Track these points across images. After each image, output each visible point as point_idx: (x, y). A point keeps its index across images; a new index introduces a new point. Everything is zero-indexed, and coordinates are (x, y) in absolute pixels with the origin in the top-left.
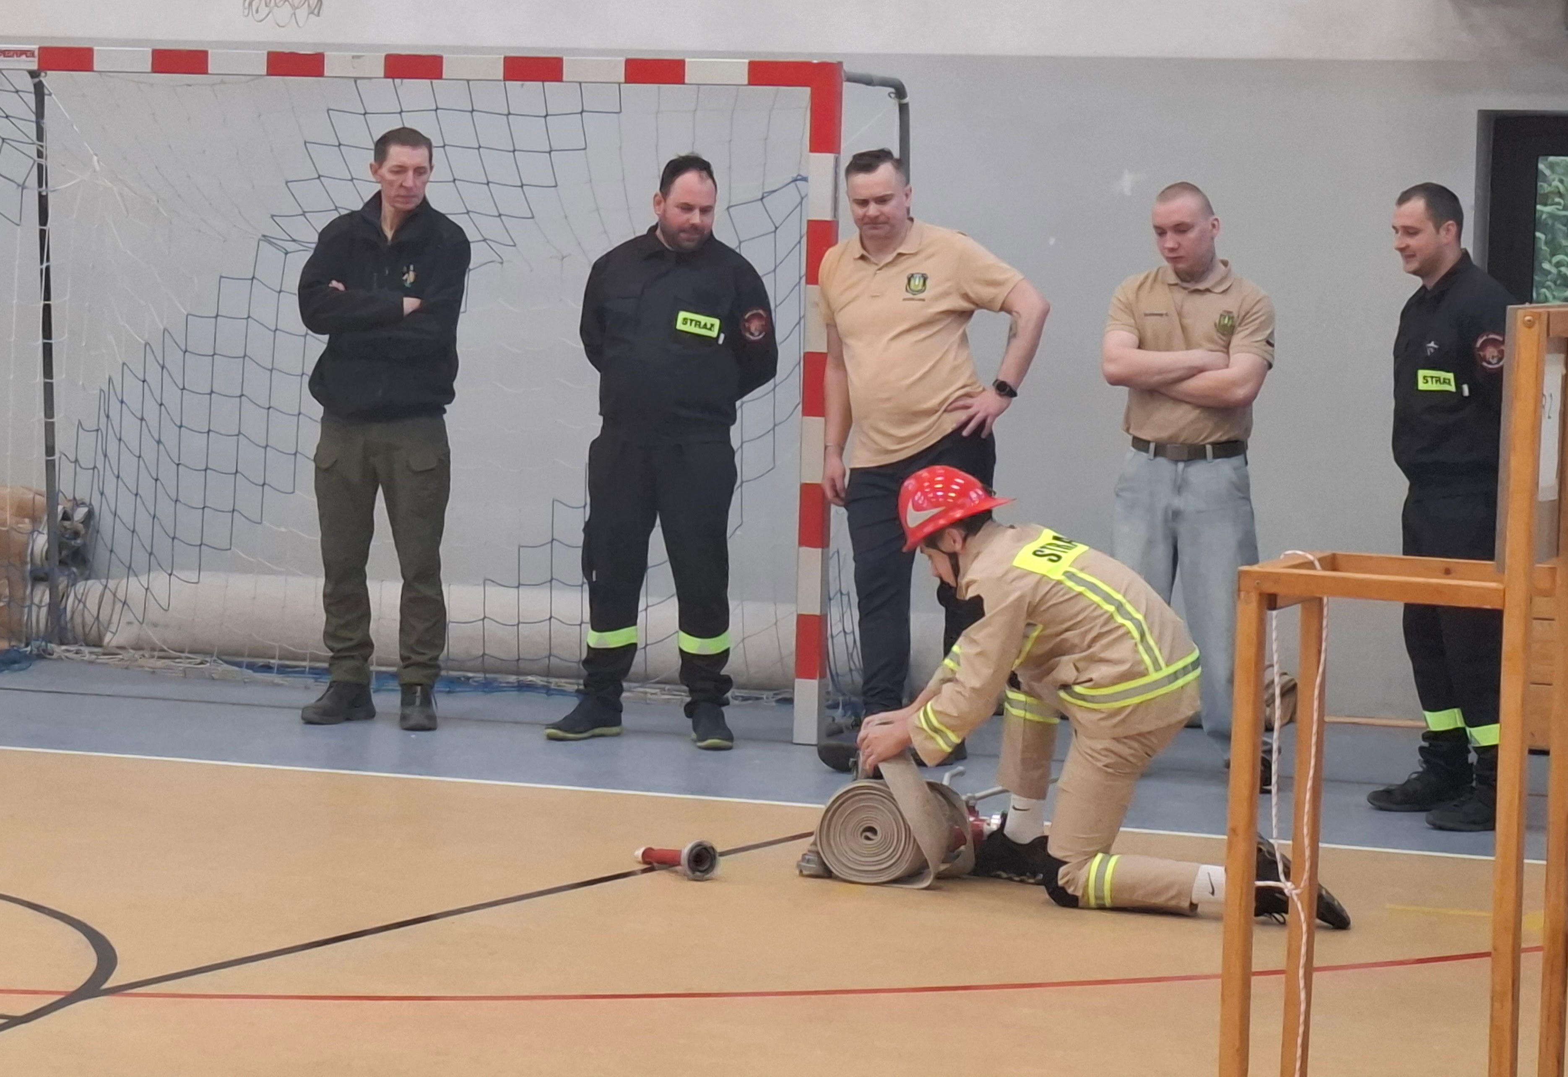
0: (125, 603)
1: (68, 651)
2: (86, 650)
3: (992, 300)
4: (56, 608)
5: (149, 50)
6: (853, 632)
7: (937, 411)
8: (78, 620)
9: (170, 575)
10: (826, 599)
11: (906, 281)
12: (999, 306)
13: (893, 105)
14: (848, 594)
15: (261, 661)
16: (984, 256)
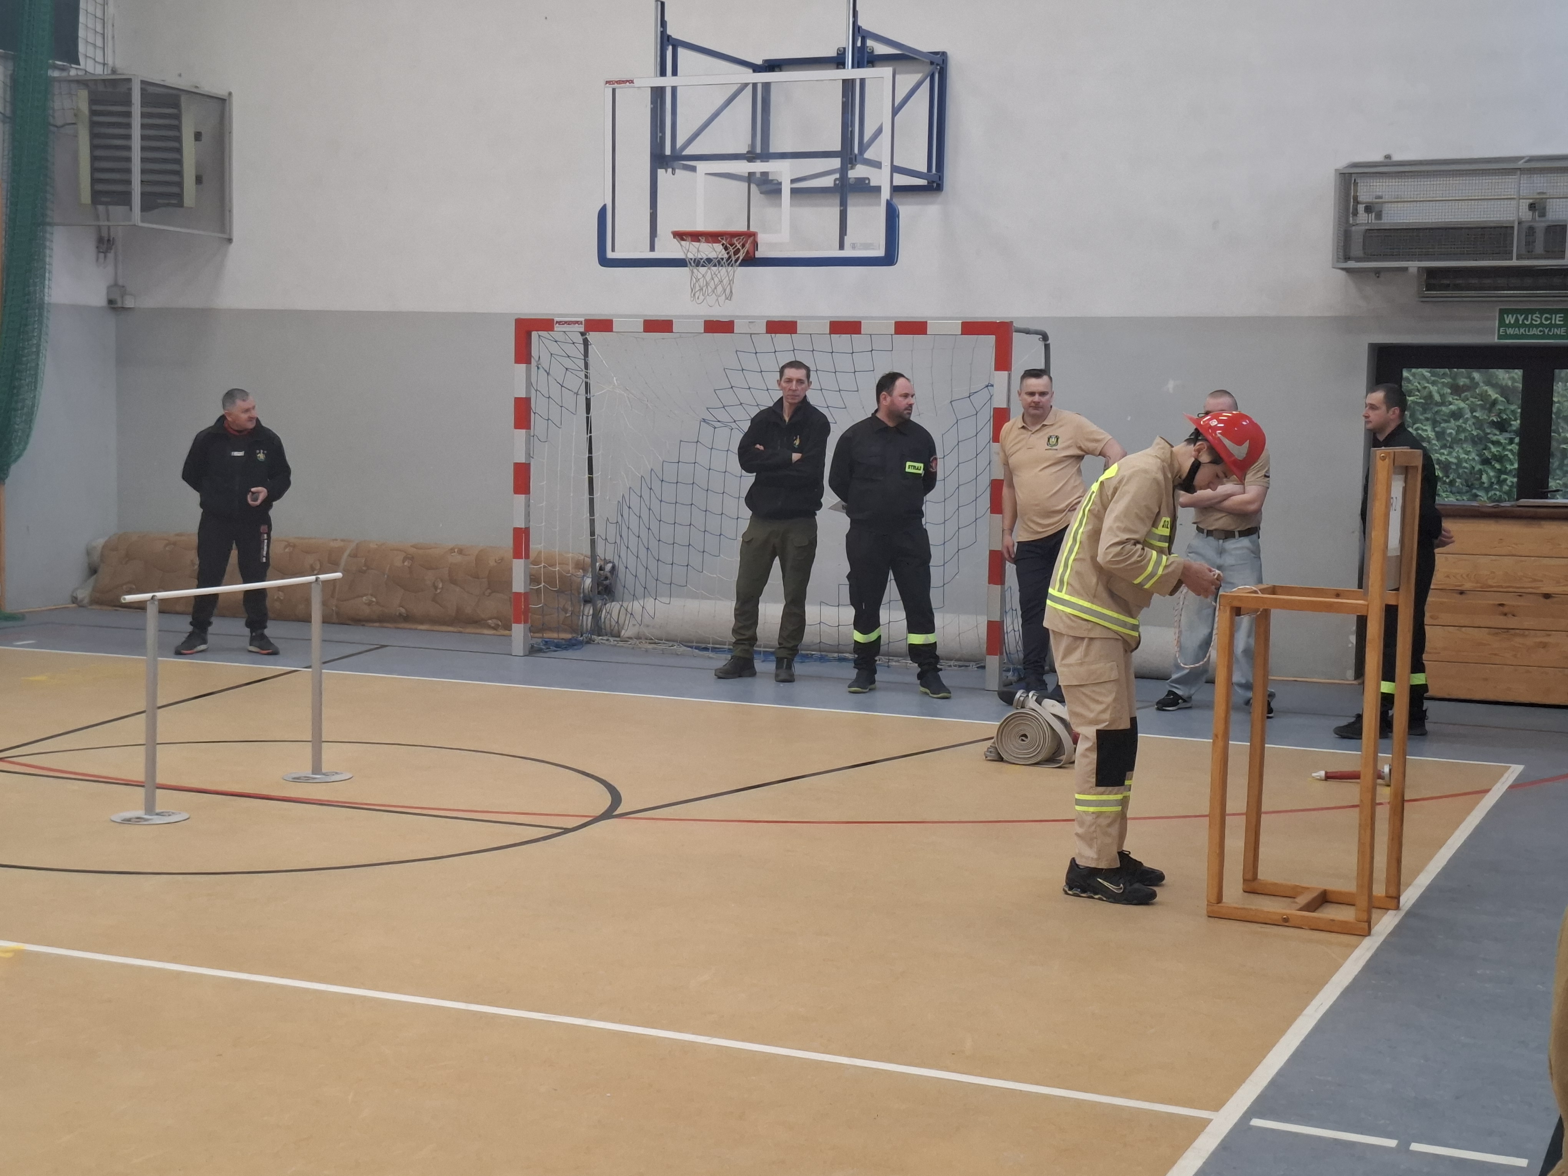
0: (631, 614)
1: (602, 639)
2: (611, 639)
3: (1094, 450)
4: (596, 616)
5: (642, 320)
6: (1019, 630)
7: (1065, 511)
8: (607, 622)
9: (655, 599)
10: (1003, 612)
11: (1047, 440)
12: (1098, 454)
13: (1041, 345)
14: (1016, 610)
15: (703, 646)
16: (1091, 427)
